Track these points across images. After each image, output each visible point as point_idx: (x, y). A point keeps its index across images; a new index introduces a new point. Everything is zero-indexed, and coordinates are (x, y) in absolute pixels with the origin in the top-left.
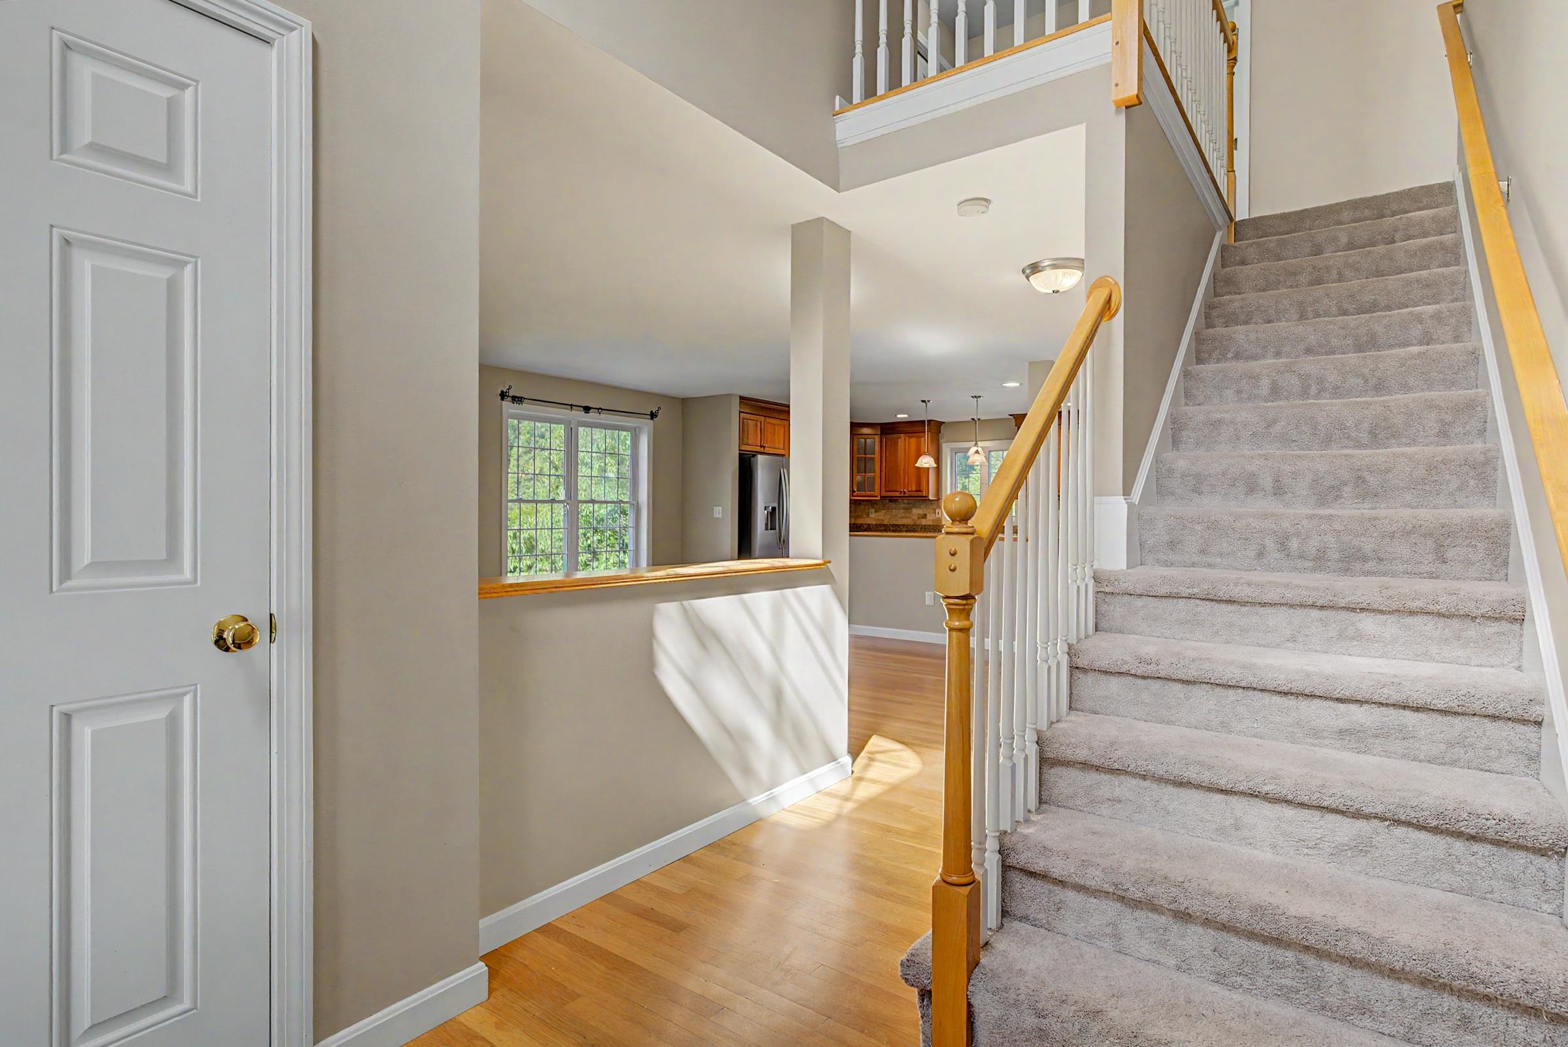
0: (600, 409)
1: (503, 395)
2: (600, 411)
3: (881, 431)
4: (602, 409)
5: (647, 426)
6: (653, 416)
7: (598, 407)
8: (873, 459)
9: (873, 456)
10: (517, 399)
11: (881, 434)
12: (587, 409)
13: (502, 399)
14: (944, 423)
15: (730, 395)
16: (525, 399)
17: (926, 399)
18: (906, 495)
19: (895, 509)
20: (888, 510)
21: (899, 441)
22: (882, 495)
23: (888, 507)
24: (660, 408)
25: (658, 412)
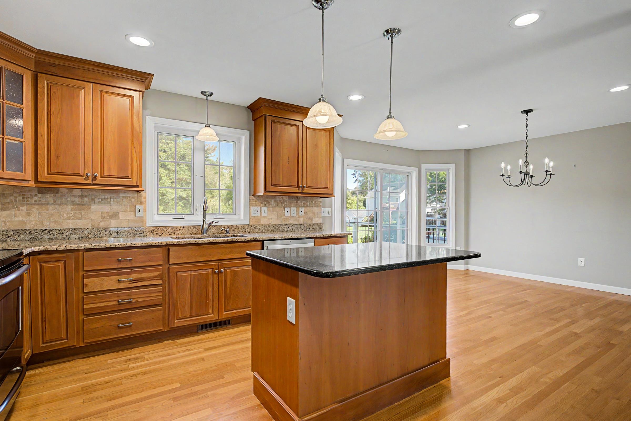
3: (37, 65)
11: (36, 71)
18: (94, 182)
19: (52, 204)
20: (37, 207)
21: (82, 92)
22: (40, 179)
23: (36, 201)
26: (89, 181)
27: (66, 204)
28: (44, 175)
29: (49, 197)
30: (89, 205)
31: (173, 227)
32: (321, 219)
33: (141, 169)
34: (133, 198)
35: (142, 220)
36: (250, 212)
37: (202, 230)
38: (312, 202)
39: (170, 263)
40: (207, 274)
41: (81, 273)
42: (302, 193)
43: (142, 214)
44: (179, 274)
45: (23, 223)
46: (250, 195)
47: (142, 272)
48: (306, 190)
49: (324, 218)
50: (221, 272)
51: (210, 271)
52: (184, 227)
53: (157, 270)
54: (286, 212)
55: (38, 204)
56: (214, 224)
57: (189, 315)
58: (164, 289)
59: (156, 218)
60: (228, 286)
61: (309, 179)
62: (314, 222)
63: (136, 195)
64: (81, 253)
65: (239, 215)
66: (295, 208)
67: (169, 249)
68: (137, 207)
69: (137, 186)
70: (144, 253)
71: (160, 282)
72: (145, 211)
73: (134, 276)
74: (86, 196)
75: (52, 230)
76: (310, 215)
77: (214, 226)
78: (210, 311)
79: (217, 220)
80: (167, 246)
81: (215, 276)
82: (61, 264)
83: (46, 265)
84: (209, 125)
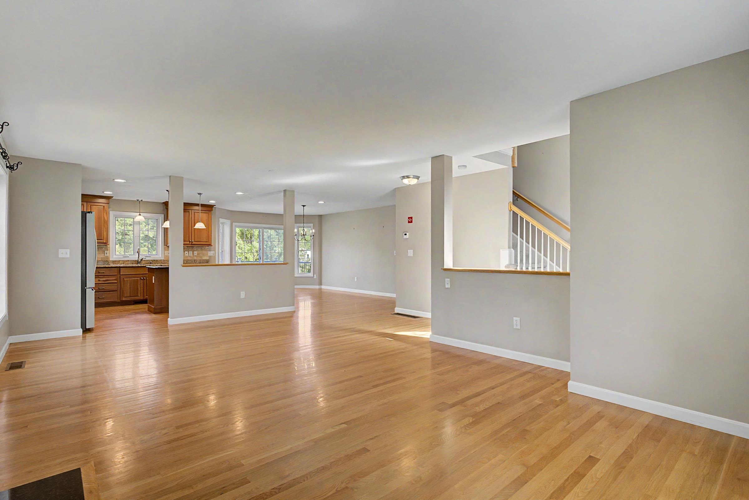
6: (9, 167)
24: (21, 164)
25: (17, 166)
31: (122, 261)
32: (208, 257)
33: (108, 236)
34: (103, 247)
35: (108, 258)
36: (164, 254)
37: (138, 262)
38: (202, 248)
39: (121, 274)
40: (138, 280)
42: (192, 244)
43: (108, 255)
44: (125, 279)
46: (164, 245)
47: (109, 277)
48: (194, 243)
49: (210, 257)
50: (144, 279)
51: (139, 278)
52: (128, 261)
53: (115, 277)
54: (186, 254)
56: (143, 259)
57: (129, 295)
58: (118, 285)
59: (115, 256)
60: (148, 285)
61: (196, 236)
62: (203, 259)
63: (105, 246)
65: (159, 255)
66: (191, 252)
67: (120, 269)
68: (106, 252)
69: (106, 243)
70: (109, 270)
71: (116, 282)
72: (109, 253)
73: (104, 279)
76: (201, 255)
77: (144, 260)
78: (139, 295)
79: (145, 257)
80: (120, 267)
81: (142, 281)
84: (141, 214)
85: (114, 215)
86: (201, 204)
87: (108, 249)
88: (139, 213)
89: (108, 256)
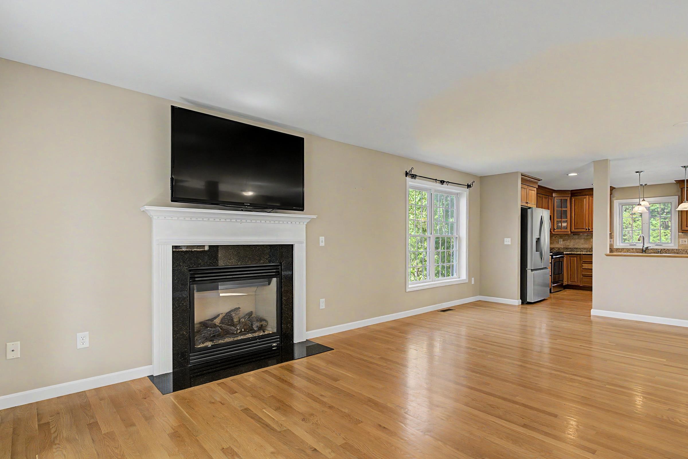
0: (448, 182)
1: (407, 174)
2: (448, 183)
3: (571, 195)
4: (449, 182)
5: (465, 192)
6: (469, 186)
7: (447, 181)
8: (566, 211)
9: (566, 209)
10: (414, 176)
11: (571, 197)
12: (442, 182)
13: (406, 176)
14: (615, 188)
15: (517, 173)
16: (417, 176)
17: (640, 170)
18: (589, 231)
19: (577, 239)
20: (572, 240)
21: (585, 200)
22: (572, 231)
23: (572, 238)
24: (474, 181)
25: (472, 184)
26: (587, 231)
27: (582, 239)
28: (573, 230)
29: (576, 237)
30: (590, 239)
31: (626, 249)
36: (679, 242)
41: (582, 262)
45: (569, 245)
46: (679, 232)
52: (633, 249)
55: (573, 239)
59: (620, 244)
64: (582, 255)
72: (613, 241)
74: (589, 236)
75: (577, 248)
79: (653, 246)
82: (575, 258)
83: (571, 258)
84: (645, 199)
85: (620, 204)
86: (686, 180)
87: (612, 237)
88: (643, 199)
89: (612, 244)
